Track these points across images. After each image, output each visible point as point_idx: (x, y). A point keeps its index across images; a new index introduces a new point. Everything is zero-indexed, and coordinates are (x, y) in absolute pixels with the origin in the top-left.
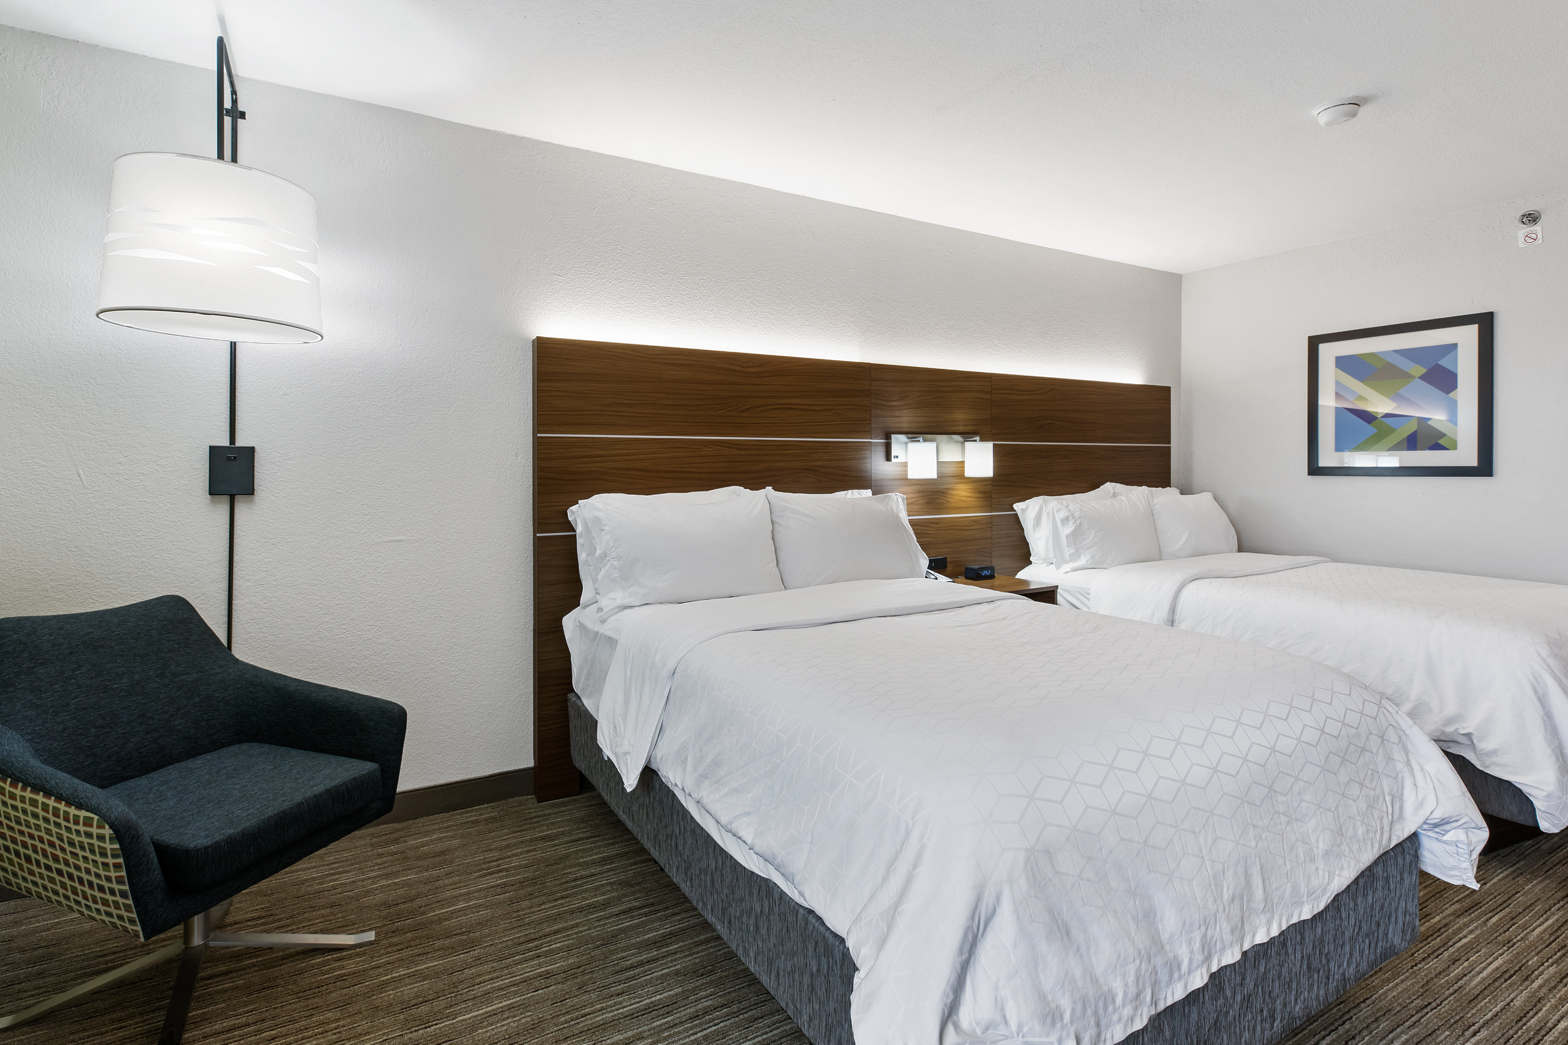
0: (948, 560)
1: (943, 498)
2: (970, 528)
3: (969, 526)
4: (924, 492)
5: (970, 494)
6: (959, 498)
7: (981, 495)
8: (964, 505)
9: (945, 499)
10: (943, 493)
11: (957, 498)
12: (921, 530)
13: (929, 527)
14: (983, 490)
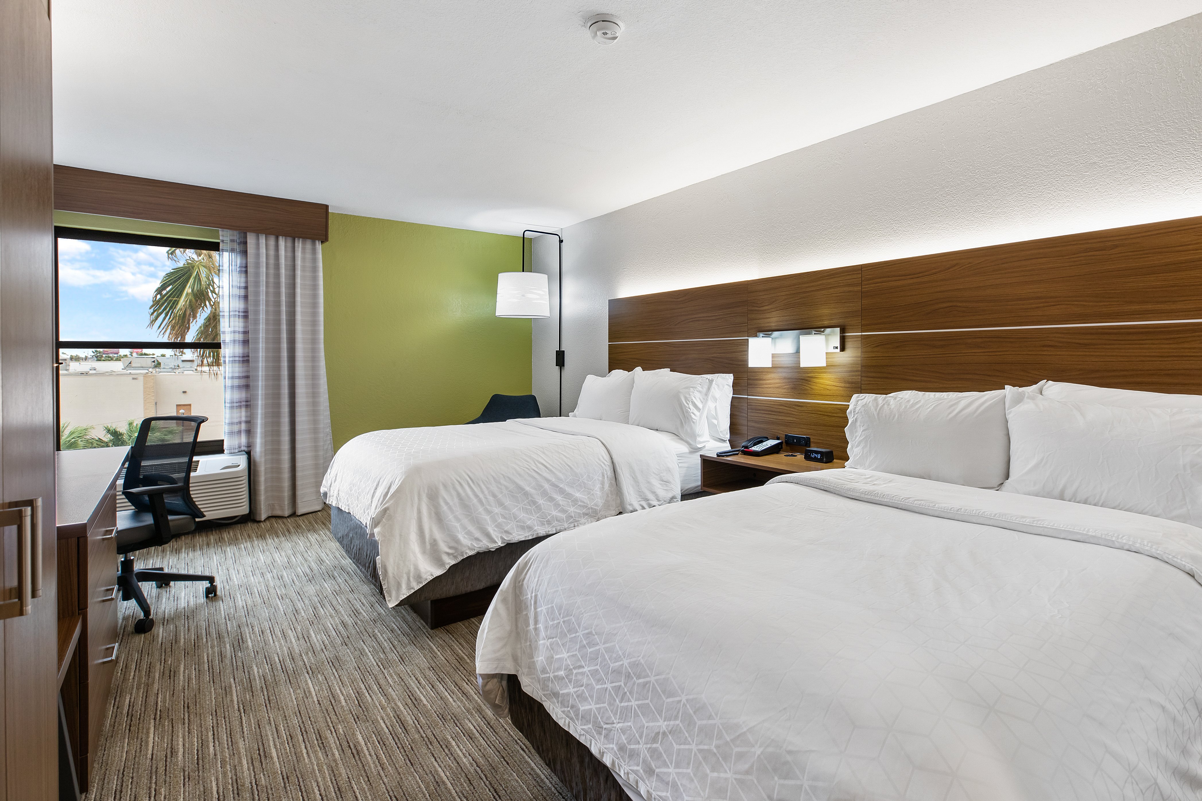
0: (812, 440)
1: (806, 385)
2: (835, 415)
3: (833, 413)
4: (789, 379)
5: (835, 384)
6: (823, 386)
7: (847, 385)
8: (828, 392)
9: (809, 386)
10: (807, 380)
11: (820, 385)
12: (787, 410)
13: (794, 408)
14: (850, 380)
